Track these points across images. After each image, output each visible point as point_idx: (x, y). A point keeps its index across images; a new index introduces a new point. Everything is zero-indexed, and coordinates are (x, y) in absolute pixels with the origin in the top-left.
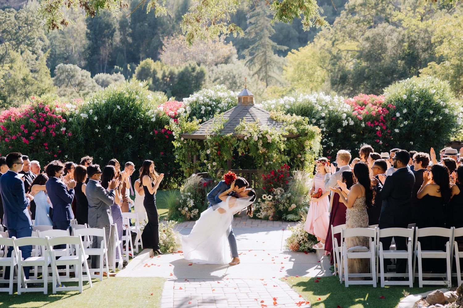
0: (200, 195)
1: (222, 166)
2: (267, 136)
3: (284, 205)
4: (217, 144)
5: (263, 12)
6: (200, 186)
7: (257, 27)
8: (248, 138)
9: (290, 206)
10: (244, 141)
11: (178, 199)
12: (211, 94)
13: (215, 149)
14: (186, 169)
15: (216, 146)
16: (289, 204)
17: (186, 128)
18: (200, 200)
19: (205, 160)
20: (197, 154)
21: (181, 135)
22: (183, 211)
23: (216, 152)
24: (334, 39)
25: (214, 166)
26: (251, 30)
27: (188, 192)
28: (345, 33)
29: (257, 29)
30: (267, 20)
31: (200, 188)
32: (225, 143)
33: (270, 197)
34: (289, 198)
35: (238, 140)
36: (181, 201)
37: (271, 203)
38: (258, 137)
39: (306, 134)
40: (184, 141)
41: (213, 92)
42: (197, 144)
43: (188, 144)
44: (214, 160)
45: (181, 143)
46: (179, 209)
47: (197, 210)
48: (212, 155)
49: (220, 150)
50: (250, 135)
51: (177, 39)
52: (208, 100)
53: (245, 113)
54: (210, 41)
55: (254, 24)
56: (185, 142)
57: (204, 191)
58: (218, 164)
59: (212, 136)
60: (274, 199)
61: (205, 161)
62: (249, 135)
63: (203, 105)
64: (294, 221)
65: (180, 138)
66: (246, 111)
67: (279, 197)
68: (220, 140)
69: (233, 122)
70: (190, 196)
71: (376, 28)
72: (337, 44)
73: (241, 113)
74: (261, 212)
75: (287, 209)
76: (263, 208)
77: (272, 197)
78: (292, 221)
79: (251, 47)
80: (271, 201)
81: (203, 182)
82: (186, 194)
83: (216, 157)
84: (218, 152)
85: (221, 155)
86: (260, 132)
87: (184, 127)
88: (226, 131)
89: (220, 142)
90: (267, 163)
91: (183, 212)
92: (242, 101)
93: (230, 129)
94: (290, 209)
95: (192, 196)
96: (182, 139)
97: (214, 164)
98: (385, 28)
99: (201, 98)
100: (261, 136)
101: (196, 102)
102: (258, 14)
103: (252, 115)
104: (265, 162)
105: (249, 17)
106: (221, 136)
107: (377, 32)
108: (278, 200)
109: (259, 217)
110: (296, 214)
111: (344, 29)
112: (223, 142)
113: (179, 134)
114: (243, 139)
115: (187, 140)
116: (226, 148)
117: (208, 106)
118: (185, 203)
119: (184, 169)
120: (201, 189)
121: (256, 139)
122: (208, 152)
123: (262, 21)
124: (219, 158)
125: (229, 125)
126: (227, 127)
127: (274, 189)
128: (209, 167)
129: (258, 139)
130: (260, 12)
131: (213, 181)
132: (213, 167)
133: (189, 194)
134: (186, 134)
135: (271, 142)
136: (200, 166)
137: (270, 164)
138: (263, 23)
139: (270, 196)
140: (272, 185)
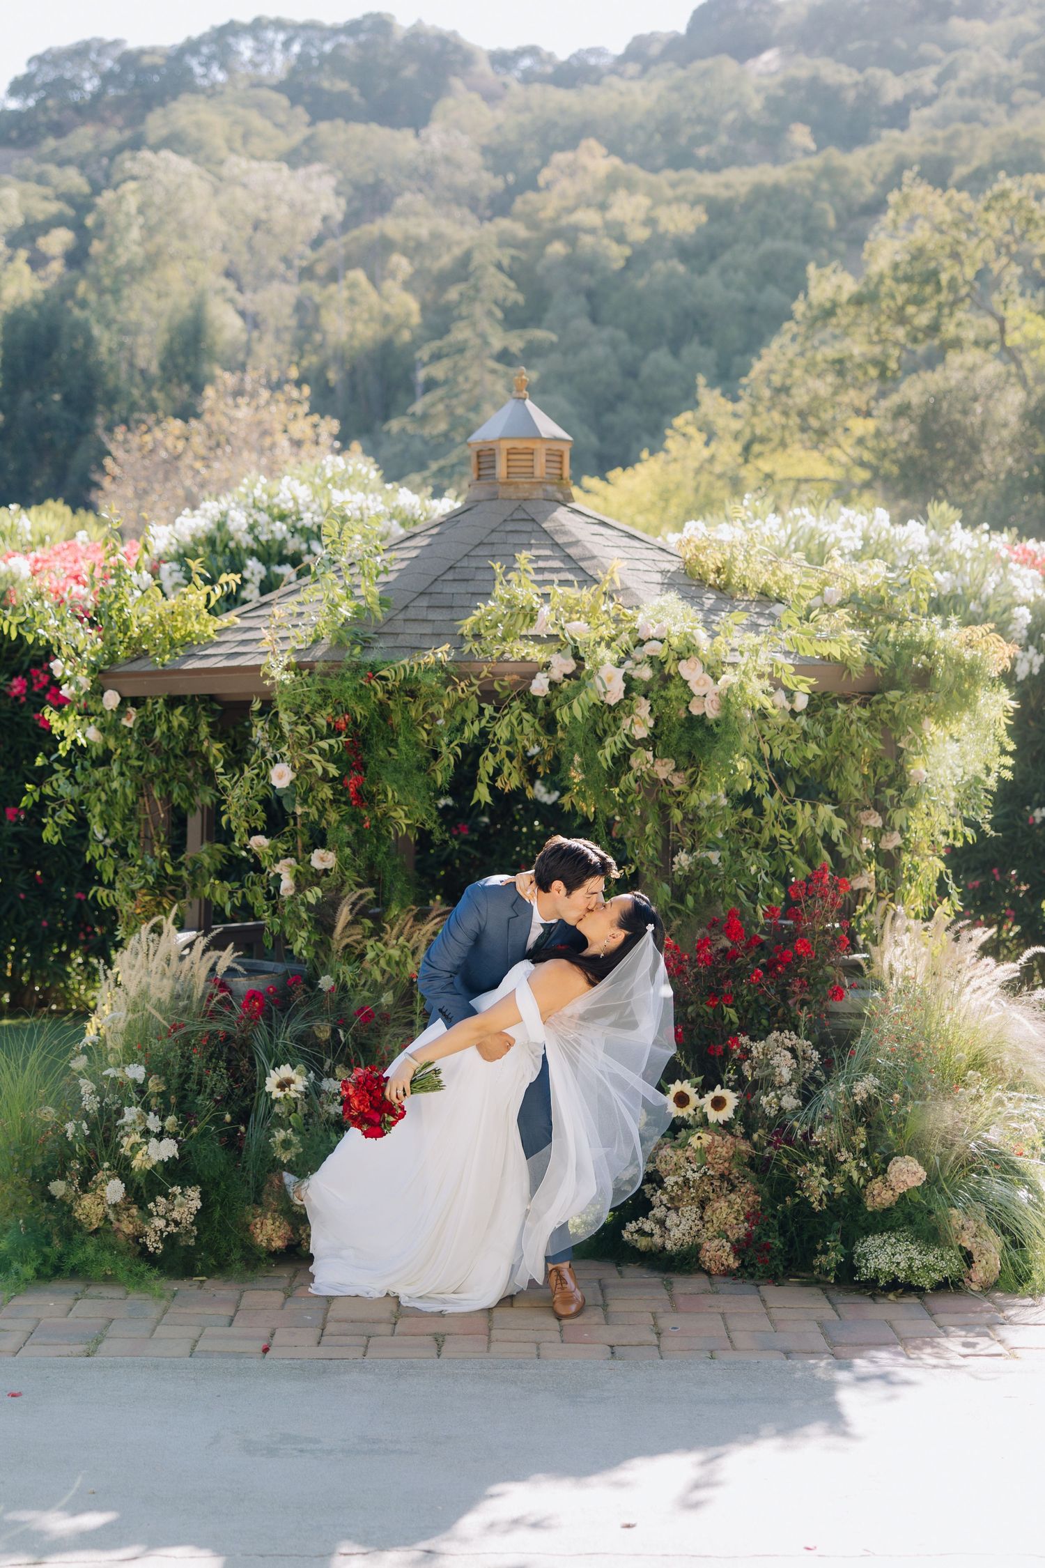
0: (218, 1080)
1: (372, 877)
2: (691, 671)
3: (832, 1167)
4: (342, 721)
5: (478, 341)
6: (213, 1015)
7: (456, 395)
8: (553, 685)
9: (881, 1171)
10: (531, 704)
11: (49, 1113)
12: (295, 499)
13: (328, 755)
14: (132, 895)
15: (334, 732)
16: (866, 1153)
17: (135, 632)
18: (217, 1120)
19: (253, 832)
20: (206, 797)
21: (103, 675)
22: (87, 1201)
23: (333, 771)
24: (747, 435)
25: (318, 877)
26: (433, 405)
27: (130, 1056)
28: (786, 414)
29: (454, 402)
30: (493, 371)
31: (219, 1027)
32: (397, 719)
33: (718, 1103)
34: (864, 1113)
35: (487, 695)
36: (70, 1127)
37: (724, 1147)
38: (628, 679)
39: (924, 679)
40: (121, 710)
41: (304, 493)
42: (204, 730)
43: (146, 729)
44: (319, 839)
45: (102, 730)
46: (58, 1188)
47: (194, 1193)
48: (304, 801)
49: (363, 766)
50: (570, 666)
51: (158, 434)
52: (280, 529)
53: (523, 539)
54: (283, 442)
55: (446, 382)
56: (127, 723)
57: (245, 1046)
58: (344, 864)
59: (311, 666)
60: (748, 1116)
61: (259, 842)
62: (562, 665)
63: (252, 553)
64: (918, 1291)
65: (97, 692)
66: (528, 527)
67: (790, 1102)
68: (361, 695)
69: (449, 589)
70: (141, 1089)
71: (939, 368)
72: (760, 455)
73: (495, 537)
74: (658, 1212)
75: (855, 1196)
76: (670, 1181)
77: (732, 1099)
78: (901, 1287)
79: (434, 466)
80: (727, 1126)
81: (242, 984)
82: (111, 1072)
83: (333, 816)
84: (351, 781)
85: (366, 798)
86: (640, 643)
87: (125, 626)
88: (401, 641)
89: (359, 711)
90: (683, 860)
91: (89, 1209)
92: (501, 470)
93: (427, 629)
94: (880, 1196)
95: (154, 1085)
96: (111, 699)
97: (322, 859)
98: (972, 369)
99: (238, 521)
100: (646, 673)
101: (211, 541)
102: (461, 349)
103: (571, 551)
104: (669, 850)
105: (426, 358)
106: (373, 669)
107: (942, 385)
108: (779, 1126)
109: (642, 1243)
110: (932, 1236)
111: (783, 398)
112: (383, 712)
113: (94, 669)
114: (523, 693)
115: (137, 702)
116: (403, 752)
117: (280, 563)
118: (107, 1141)
119: (119, 895)
120: (228, 1038)
121: (615, 693)
122: (281, 777)
123: (474, 373)
124: (355, 818)
125: (424, 602)
126: (411, 613)
127: (744, 1040)
128: (287, 885)
129: (628, 691)
130: (466, 341)
131: (312, 981)
132: (305, 879)
133: (136, 1072)
134: (135, 667)
135: (712, 713)
136: (222, 875)
137: (703, 865)
138: (476, 383)
139: (719, 1091)
140: (732, 1014)
